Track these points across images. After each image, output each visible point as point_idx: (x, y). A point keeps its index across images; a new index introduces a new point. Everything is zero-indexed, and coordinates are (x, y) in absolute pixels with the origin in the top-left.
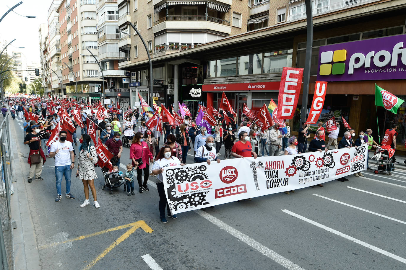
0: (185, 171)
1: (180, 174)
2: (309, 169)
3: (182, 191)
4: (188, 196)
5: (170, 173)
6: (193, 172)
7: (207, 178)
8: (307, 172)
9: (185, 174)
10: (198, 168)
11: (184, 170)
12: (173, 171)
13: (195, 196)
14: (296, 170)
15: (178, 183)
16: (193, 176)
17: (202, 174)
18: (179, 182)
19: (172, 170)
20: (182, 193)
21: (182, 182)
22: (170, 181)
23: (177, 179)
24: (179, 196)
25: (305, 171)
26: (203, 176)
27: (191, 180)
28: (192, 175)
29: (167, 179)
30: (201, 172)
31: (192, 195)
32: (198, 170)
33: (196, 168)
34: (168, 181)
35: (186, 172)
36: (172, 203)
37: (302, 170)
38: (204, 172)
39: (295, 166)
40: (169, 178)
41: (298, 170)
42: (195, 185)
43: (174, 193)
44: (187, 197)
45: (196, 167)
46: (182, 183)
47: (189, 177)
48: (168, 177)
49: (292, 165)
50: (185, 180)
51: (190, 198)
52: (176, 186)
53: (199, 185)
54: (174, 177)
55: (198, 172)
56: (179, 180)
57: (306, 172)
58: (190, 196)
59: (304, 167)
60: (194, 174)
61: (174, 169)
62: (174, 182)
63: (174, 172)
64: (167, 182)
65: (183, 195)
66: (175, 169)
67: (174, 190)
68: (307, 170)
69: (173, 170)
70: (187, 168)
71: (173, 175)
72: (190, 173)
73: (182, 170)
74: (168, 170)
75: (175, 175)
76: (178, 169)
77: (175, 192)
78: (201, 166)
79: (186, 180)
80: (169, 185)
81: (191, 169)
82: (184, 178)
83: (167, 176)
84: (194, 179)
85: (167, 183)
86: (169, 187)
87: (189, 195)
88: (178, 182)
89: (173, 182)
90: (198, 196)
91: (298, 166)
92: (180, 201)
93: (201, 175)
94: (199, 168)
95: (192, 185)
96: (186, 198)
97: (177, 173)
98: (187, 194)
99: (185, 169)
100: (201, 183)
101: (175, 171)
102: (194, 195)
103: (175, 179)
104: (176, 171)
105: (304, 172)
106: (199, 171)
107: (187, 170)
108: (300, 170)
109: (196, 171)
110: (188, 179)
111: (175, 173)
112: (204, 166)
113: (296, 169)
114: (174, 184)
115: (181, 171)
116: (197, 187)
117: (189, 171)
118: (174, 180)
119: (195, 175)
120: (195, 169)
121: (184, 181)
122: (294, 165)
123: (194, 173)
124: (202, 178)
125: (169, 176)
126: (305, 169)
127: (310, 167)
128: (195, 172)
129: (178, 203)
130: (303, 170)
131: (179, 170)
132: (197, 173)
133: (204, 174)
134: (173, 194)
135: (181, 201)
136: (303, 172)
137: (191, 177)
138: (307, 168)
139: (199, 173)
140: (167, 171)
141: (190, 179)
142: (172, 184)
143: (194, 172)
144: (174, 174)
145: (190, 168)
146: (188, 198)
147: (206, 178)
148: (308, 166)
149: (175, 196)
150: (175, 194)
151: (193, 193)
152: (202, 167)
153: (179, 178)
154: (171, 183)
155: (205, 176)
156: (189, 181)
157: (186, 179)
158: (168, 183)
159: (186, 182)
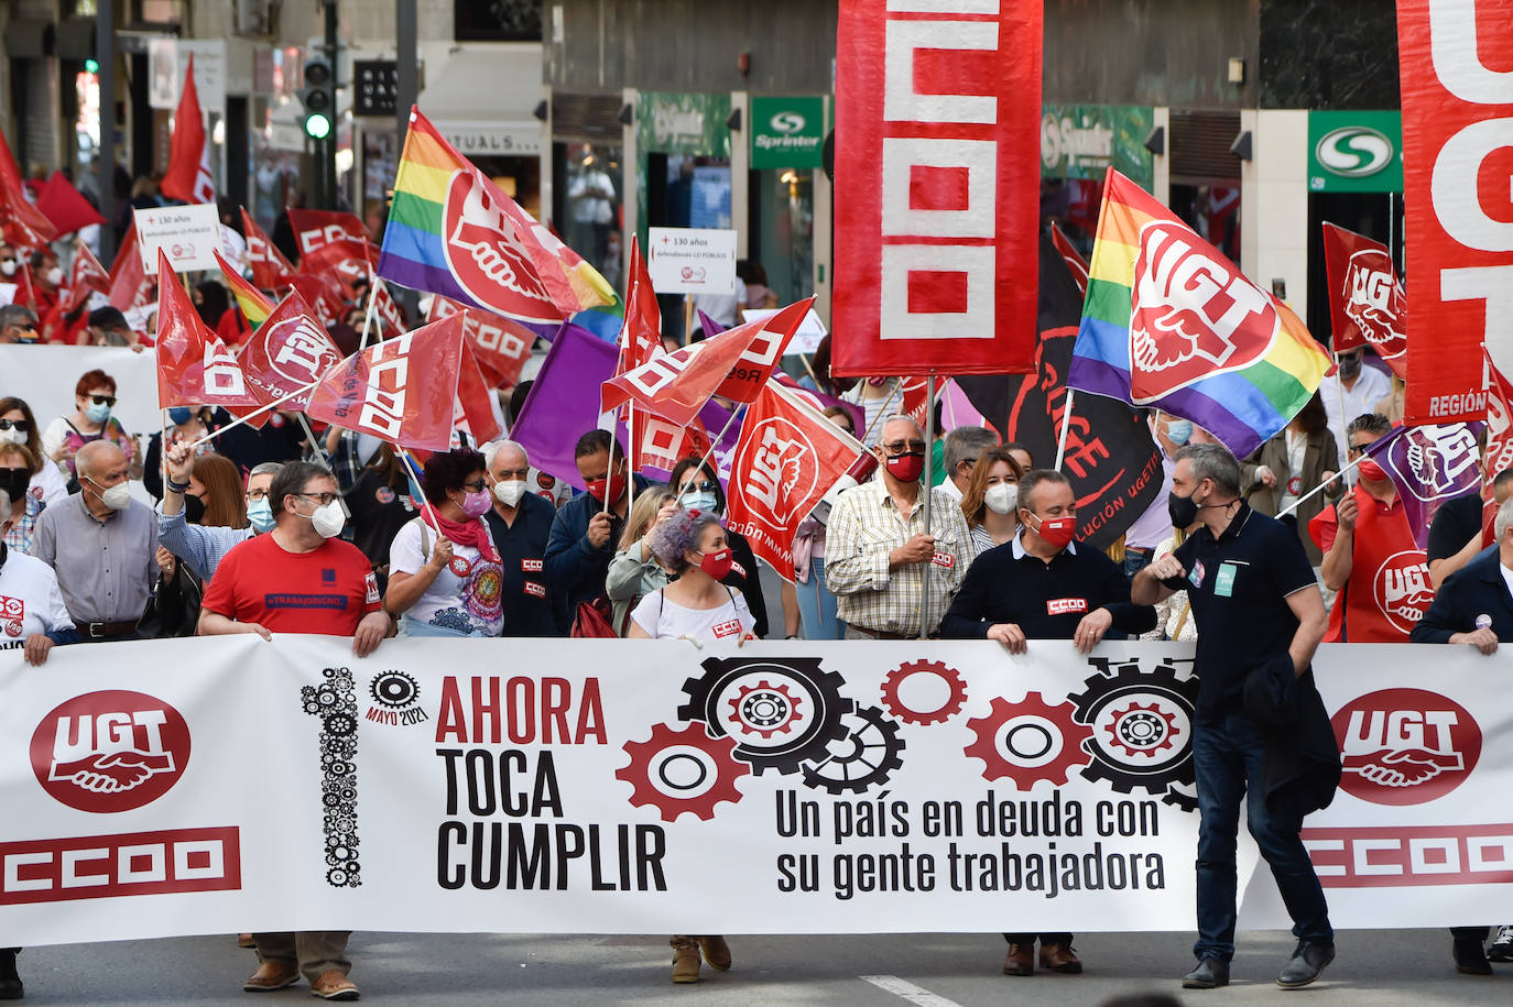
2: (879, 775)
8: (862, 797)
14: (728, 774)
25: (834, 787)
37: (799, 777)
39: (721, 731)
41: (758, 773)
49: (683, 726)
57: (848, 795)
59: (820, 753)
68: (859, 786)
91: (754, 739)
105: (820, 794)
108: (771, 773)
113: (737, 762)
122: (707, 723)
126: (832, 771)
127: (891, 762)
130: (813, 780)
136: (805, 794)
138: (857, 770)
148: (876, 756)
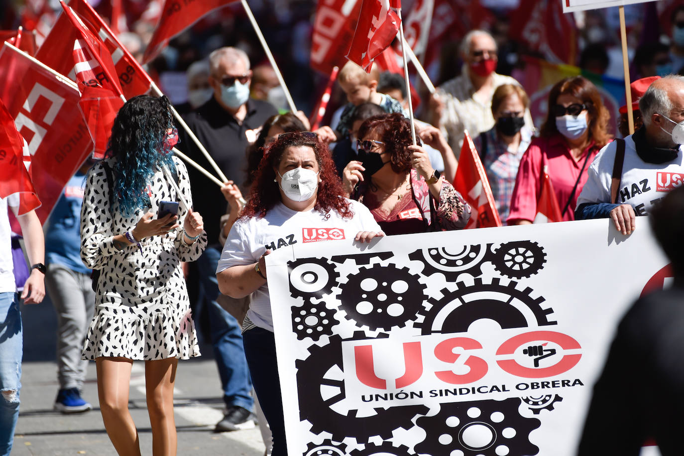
0: (404, 274)
1: (369, 284)
3: (382, 384)
4: (418, 416)
5: (310, 278)
6: (451, 277)
7: (550, 318)
9: (400, 287)
10: (488, 257)
11: (399, 266)
12: (330, 269)
13: (466, 421)
15: (359, 336)
16: (455, 304)
17: (510, 290)
18: (365, 328)
19: (322, 262)
20: (382, 392)
21: (381, 330)
22: (312, 321)
23: (352, 313)
24: (366, 411)
26: (517, 303)
27: (438, 323)
28: (448, 296)
29: (295, 311)
30: (505, 281)
31: (448, 409)
32: (482, 267)
33: (472, 255)
34: (298, 320)
35: (412, 280)
36: (327, 442)
38: (522, 284)
40: (308, 306)
42: (464, 354)
43: (336, 391)
44: (414, 420)
45: (476, 249)
46: (381, 336)
47: (428, 306)
48: (299, 302)
50: (400, 322)
51: (434, 426)
52: (348, 350)
53: (488, 354)
54: (332, 301)
55: (486, 280)
56: (362, 319)
58: (429, 414)
60: (463, 289)
61: (335, 258)
62: (335, 330)
63: (333, 276)
64: (295, 325)
65: (386, 405)
66: (341, 259)
67: (333, 373)
69: (330, 262)
70: (417, 255)
71: (328, 289)
72: (434, 286)
73: (385, 264)
74: (300, 262)
75: (337, 291)
76: (361, 259)
77: (341, 384)
78: (505, 248)
79: (409, 323)
80: (308, 342)
81: (437, 258)
82: (395, 310)
83: (295, 293)
84: (458, 322)
85: (295, 329)
86: (305, 355)
87: (423, 409)
88: (358, 329)
89: (327, 330)
90: (484, 419)
92: (371, 440)
93: (503, 297)
94: (496, 257)
95: (444, 353)
96: (408, 426)
97: (355, 280)
98: (416, 401)
99: (400, 261)
100: (508, 347)
101: (339, 268)
102: (459, 409)
103: (340, 315)
104: (350, 268)
106: (489, 273)
107: (416, 268)
109: (476, 271)
110: (421, 319)
111: (343, 279)
112: (527, 245)
114: (337, 341)
115: (377, 273)
116: (478, 367)
117: (429, 271)
118: (336, 317)
119: (468, 298)
120: (467, 260)
121: (395, 329)
123: (461, 284)
124: (510, 318)
125: (307, 296)
128: (468, 280)
129: (361, 447)
131: (369, 267)
132: (479, 286)
133: (524, 296)
134: (327, 392)
135: (377, 440)
137: (438, 305)
139: (495, 286)
140: (292, 265)
141: (431, 316)
142: (324, 341)
143: (460, 278)
144: (332, 283)
145: (434, 252)
146: (420, 423)
147: (542, 317)
149: (341, 408)
150: (342, 396)
151: (451, 399)
152: (513, 252)
153: (365, 308)
154: (315, 336)
155: (534, 305)
156: (426, 329)
157: (409, 315)
158: (301, 335)
159: (409, 332)
